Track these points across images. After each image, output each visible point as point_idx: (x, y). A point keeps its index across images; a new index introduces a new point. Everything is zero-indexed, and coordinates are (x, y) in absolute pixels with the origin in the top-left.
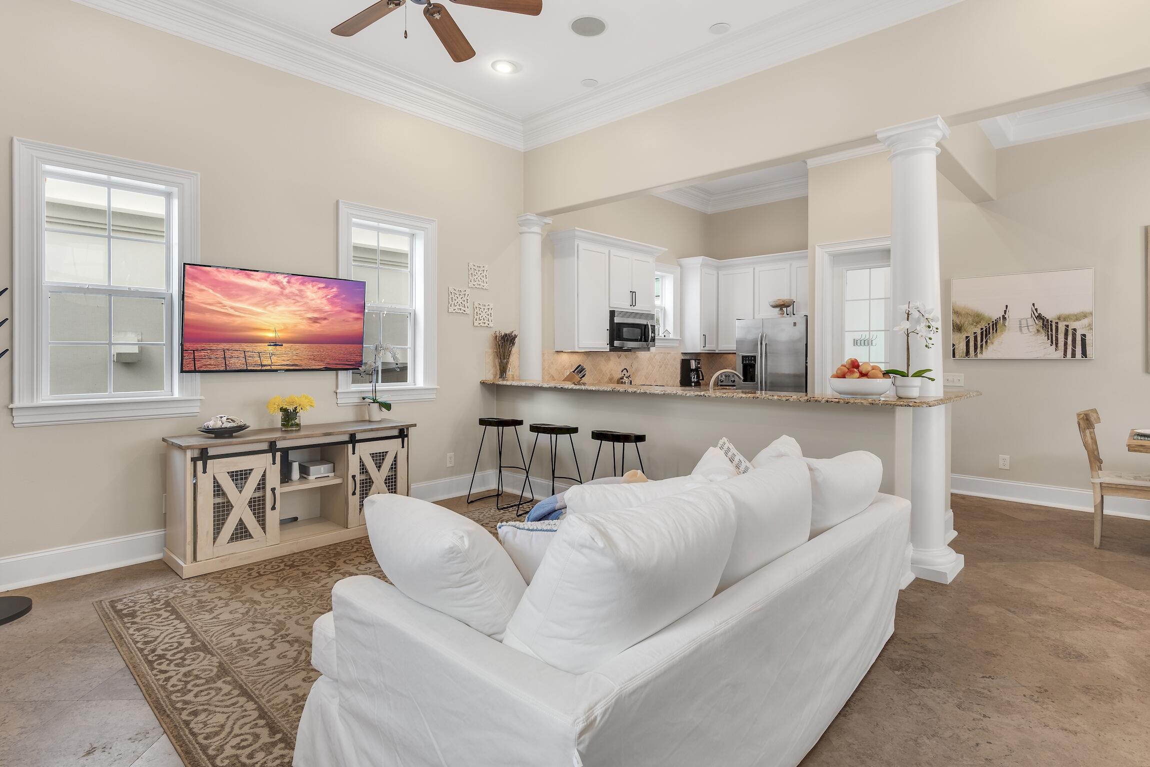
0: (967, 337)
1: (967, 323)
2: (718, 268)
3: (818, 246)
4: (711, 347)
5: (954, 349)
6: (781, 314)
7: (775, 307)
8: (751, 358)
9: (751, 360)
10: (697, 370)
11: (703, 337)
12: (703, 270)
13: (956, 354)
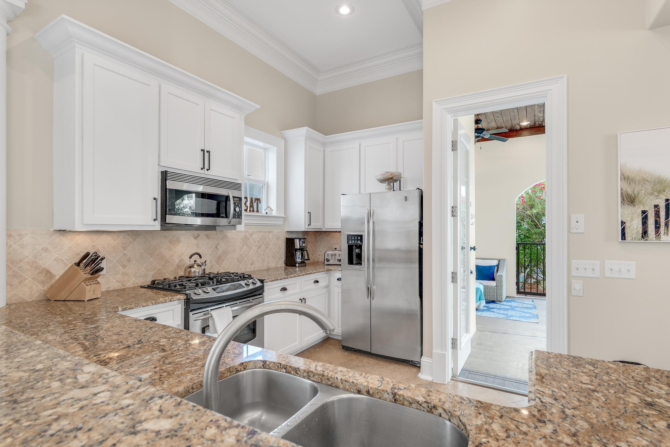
0: (644, 212)
1: (643, 192)
2: (324, 144)
3: (435, 102)
4: (316, 226)
5: (624, 228)
6: (388, 189)
7: (382, 181)
8: (357, 238)
9: (358, 240)
10: (302, 249)
11: (307, 215)
12: (307, 143)
13: (626, 235)
